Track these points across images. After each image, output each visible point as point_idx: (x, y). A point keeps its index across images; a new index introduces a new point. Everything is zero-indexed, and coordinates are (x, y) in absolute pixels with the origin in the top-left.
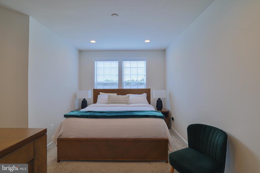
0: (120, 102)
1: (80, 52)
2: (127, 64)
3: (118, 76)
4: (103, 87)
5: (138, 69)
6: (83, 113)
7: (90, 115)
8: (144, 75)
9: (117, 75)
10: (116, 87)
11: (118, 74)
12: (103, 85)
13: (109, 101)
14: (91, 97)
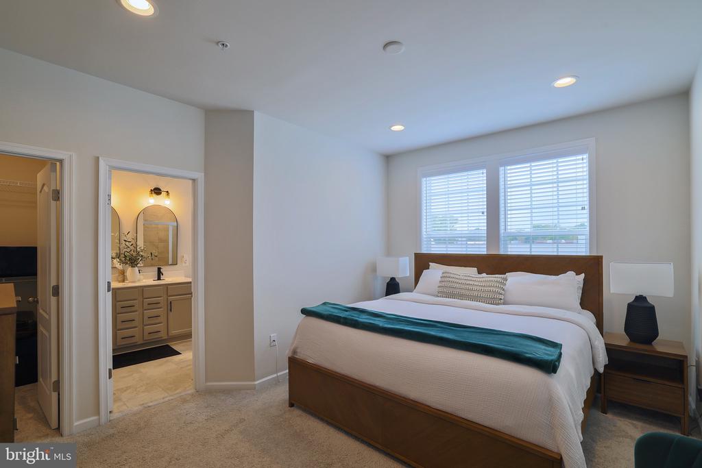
0: (471, 293)
1: (388, 159)
2: (515, 176)
3: (485, 214)
4: (445, 249)
5: (560, 185)
6: (336, 311)
7: (345, 318)
8: (580, 208)
9: (483, 213)
10: (481, 248)
11: (485, 210)
12: (445, 243)
13: (441, 289)
14: (408, 275)
